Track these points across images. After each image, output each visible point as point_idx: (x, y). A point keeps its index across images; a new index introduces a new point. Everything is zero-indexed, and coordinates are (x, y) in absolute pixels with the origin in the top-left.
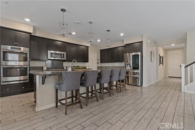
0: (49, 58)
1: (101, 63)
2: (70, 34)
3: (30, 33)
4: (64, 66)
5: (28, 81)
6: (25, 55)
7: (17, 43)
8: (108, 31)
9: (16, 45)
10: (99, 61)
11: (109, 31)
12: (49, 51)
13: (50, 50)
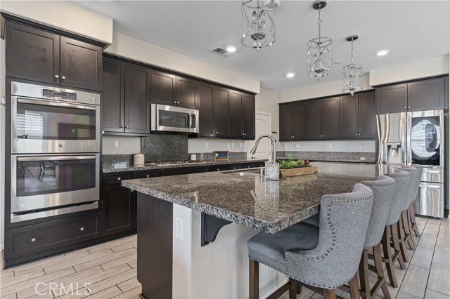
0: (153, 129)
1: (282, 142)
2: (218, 50)
3: (103, 45)
4: (189, 152)
5: (95, 206)
6: (88, 117)
7: (64, 78)
8: (349, 39)
9: (60, 83)
10: (277, 137)
11: (355, 38)
12: (153, 106)
13: (156, 103)
